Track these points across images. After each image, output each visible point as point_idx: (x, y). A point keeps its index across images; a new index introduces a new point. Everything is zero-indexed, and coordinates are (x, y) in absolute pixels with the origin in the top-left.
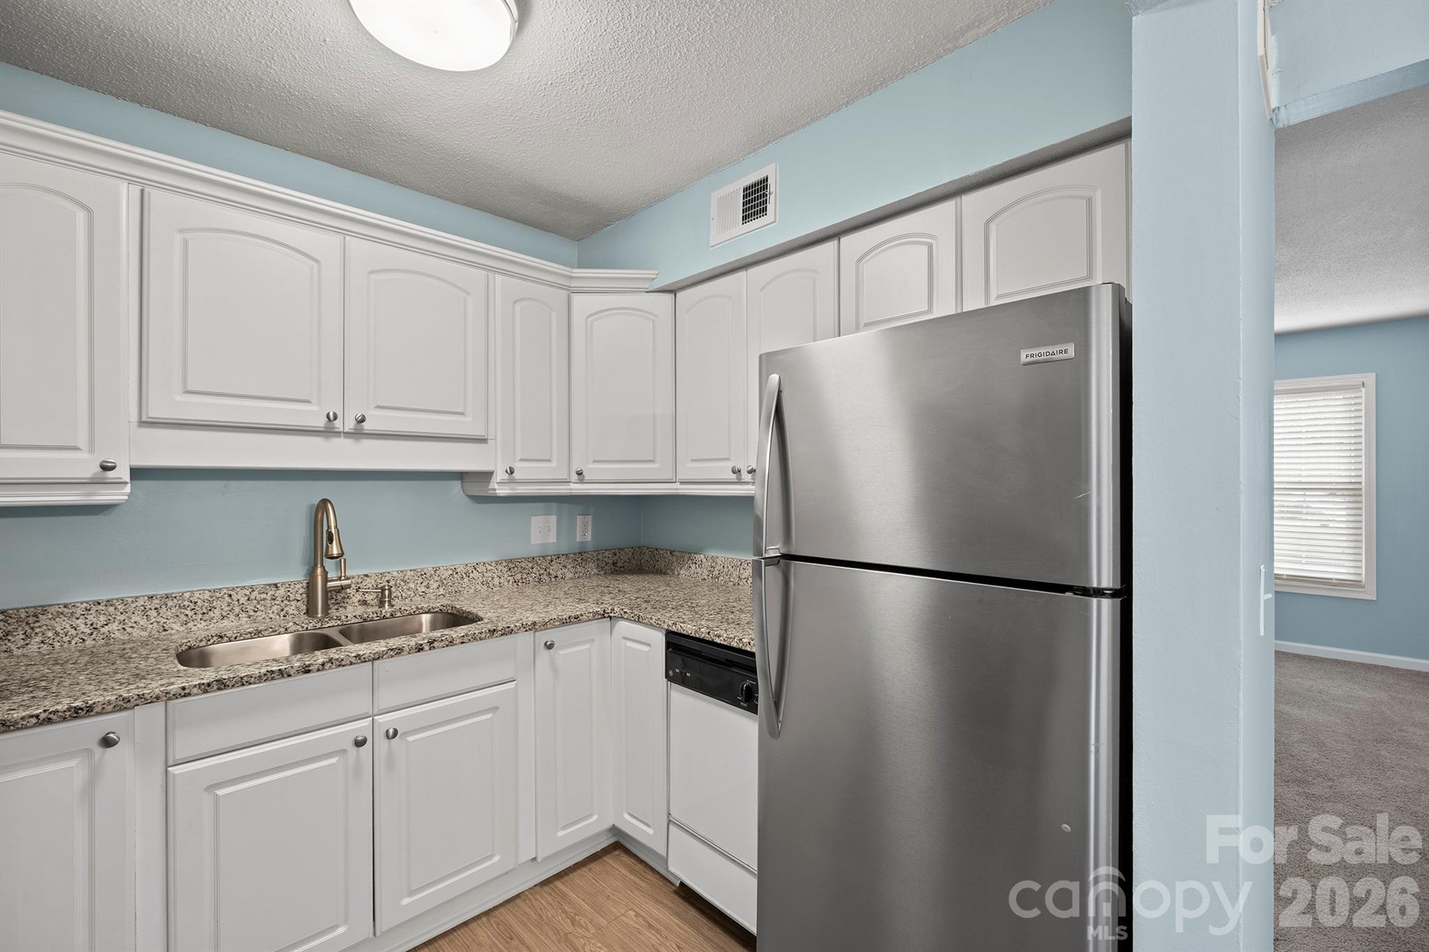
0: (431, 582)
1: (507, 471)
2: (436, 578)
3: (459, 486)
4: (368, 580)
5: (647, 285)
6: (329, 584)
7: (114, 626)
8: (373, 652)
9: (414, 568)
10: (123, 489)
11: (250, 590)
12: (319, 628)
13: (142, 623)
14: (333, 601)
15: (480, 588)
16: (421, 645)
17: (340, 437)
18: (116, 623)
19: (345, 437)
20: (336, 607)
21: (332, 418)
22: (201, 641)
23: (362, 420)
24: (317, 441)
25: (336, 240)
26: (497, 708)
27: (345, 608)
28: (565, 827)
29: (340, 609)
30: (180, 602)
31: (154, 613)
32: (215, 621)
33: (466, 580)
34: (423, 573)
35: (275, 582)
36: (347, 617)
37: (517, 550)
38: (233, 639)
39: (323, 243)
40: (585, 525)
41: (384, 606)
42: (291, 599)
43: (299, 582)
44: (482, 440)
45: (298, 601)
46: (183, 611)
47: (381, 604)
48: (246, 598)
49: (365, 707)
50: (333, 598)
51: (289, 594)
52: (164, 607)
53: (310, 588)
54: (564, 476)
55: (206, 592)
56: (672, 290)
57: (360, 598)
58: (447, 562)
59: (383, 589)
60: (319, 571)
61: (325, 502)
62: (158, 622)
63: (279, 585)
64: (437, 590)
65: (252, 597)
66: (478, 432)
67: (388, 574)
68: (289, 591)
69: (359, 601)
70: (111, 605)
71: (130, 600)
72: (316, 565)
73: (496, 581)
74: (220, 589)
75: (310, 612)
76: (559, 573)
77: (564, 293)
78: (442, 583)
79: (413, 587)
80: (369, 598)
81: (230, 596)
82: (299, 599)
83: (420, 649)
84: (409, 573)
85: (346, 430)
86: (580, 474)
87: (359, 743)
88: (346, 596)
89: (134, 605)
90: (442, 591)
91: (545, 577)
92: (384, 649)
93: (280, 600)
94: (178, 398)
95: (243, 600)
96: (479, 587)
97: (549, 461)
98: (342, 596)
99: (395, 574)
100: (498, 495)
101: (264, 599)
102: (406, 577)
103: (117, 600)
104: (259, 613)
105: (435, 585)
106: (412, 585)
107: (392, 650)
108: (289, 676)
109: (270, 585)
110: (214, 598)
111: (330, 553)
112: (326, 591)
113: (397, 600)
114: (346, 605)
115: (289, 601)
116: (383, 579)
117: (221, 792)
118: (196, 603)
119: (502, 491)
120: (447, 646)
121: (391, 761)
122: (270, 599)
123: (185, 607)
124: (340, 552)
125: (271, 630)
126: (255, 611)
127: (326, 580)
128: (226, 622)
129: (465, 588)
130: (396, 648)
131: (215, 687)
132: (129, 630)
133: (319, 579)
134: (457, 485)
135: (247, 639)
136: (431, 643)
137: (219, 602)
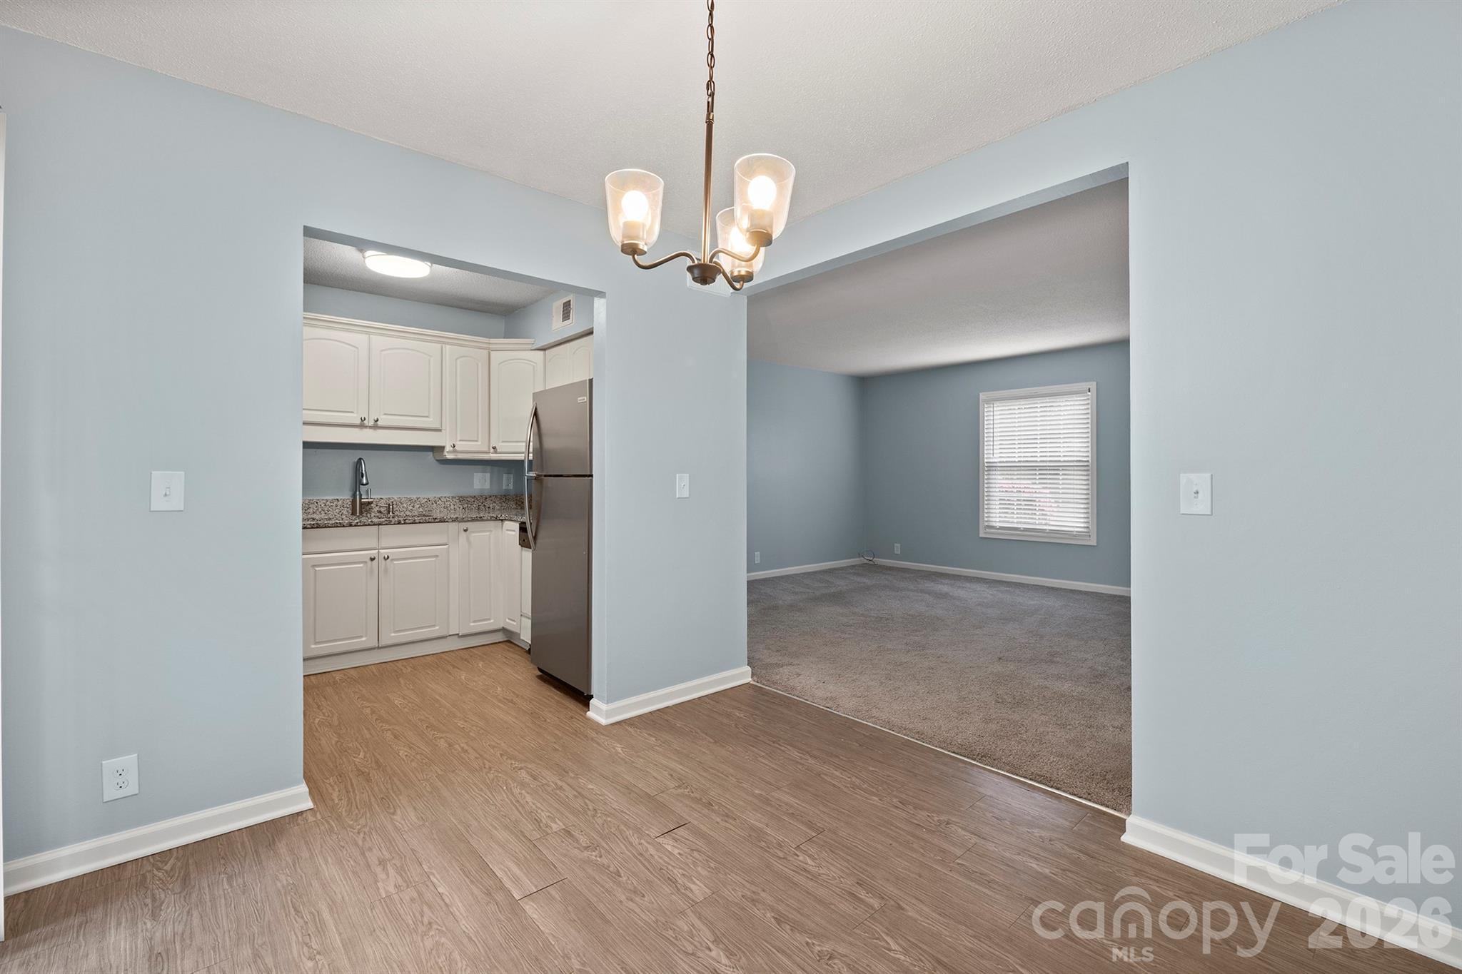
0: (415, 505)
1: (452, 446)
2: (418, 503)
3: (432, 455)
4: (382, 501)
5: (530, 347)
6: (362, 500)
8: (379, 521)
9: (406, 497)
11: (326, 501)
14: (365, 510)
16: (400, 521)
17: (367, 428)
19: (370, 428)
20: (366, 513)
21: (363, 420)
23: (377, 421)
24: (357, 430)
25: (365, 337)
26: (437, 556)
28: (474, 622)
29: (368, 514)
32: (310, 514)
33: (435, 505)
34: (411, 499)
35: (339, 498)
37: (465, 491)
39: (359, 339)
40: (508, 479)
43: (348, 499)
44: (439, 430)
45: (348, 508)
47: (389, 513)
49: (375, 545)
50: (365, 508)
53: (354, 502)
54: (486, 449)
56: (543, 349)
57: (378, 509)
58: (424, 496)
59: (389, 505)
60: (358, 493)
61: (360, 459)
64: (418, 509)
65: (327, 504)
66: (437, 426)
67: (392, 500)
68: (345, 503)
69: (378, 511)
72: (356, 491)
73: (452, 507)
75: (354, 513)
76: (491, 506)
77: (486, 352)
78: (421, 505)
80: (382, 510)
81: (317, 503)
83: (400, 523)
84: (403, 499)
85: (370, 425)
86: (494, 448)
87: (372, 559)
88: (371, 508)
90: (421, 509)
91: (482, 507)
93: (340, 507)
95: (323, 505)
96: (442, 509)
97: (477, 441)
98: (369, 507)
99: (396, 500)
100: (448, 458)
101: (332, 506)
102: (402, 501)
104: (330, 512)
105: (418, 506)
106: (405, 505)
109: (335, 499)
110: (310, 503)
111: (362, 484)
112: (361, 504)
113: (397, 512)
114: (371, 512)
115: (344, 507)
116: (389, 501)
117: (317, 569)
119: (450, 456)
120: (413, 523)
121: (386, 571)
122: (335, 506)
124: (367, 483)
126: (328, 511)
127: (361, 498)
128: (315, 515)
129: (434, 509)
133: (358, 497)
134: (431, 454)
136: (405, 521)
137: (312, 506)
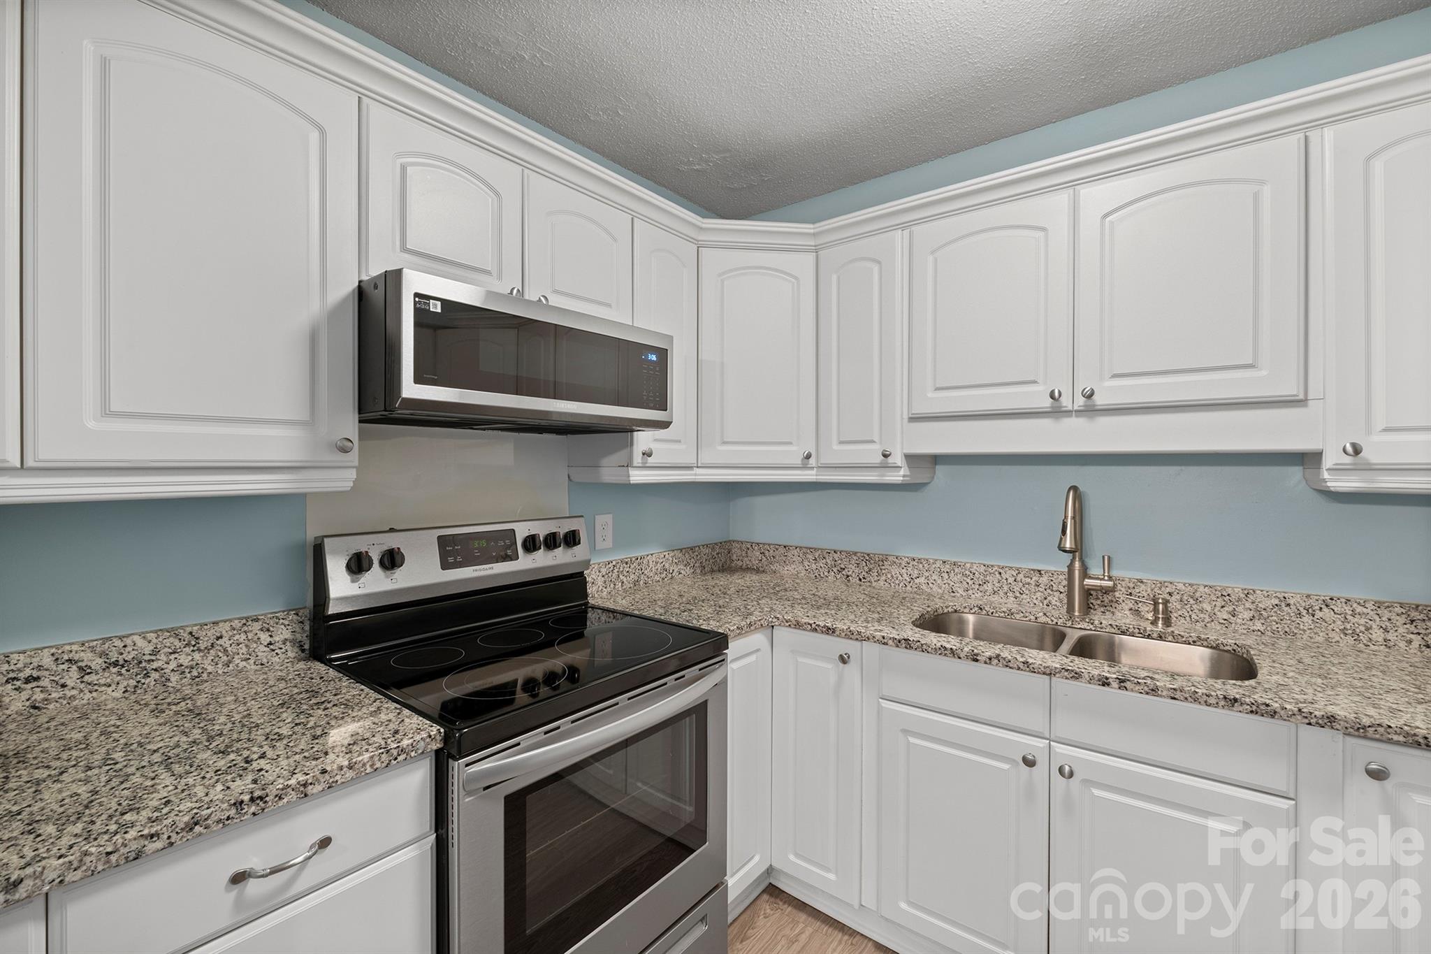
0: (1240, 609)
1: (1345, 451)
2: (1248, 605)
3: (1299, 475)
4: (1143, 586)
6: (1086, 580)
7: (922, 580)
8: (1044, 664)
9: (1211, 584)
10: (899, 472)
11: (1017, 572)
12: (1069, 627)
13: (939, 582)
14: (1099, 602)
15: (1338, 639)
16: (1107, 678)
17: (1071, 416)
18: (923, 578)
19: (1076, 416)
20: (1102, 609)
21: (1057, 397)
22: (965, 607)
23: (1090, 396)
27: (1113, 613)
29: (1107, 613)
30: (963, 570)
31: (946, 576)
32: (988, 594)
34: (1225, 593)
35: (1039, 569)
36: (1101, 623)
38: (990, 613)
41: (1157, 623)
42: (1054, 589)
43: (1062, 573)
45: (1061, 593)
46: (965, 578)
48: (1013, 579)
50: (1099, 599)
51: (1052, 583)
52: (952, 572)
53: (1069, 582)
55: (982, 566)
57: (1131, 605)
58: (1272, 586)
59: (1156, 602)
62: (949, 584)
63: (1042, 572)
64: (1251, 623)
65: (1018, 579)
66: (1290, 388)
67: (1169, 585)
68: (1052, 580)
69: (1131, 609)
70: (921, 563)
71: (932, 561)
74: (992, 566)
78: (1258, 614)
79: (1209, 609)
81: (1000, 573)
82: (1061, 591)
83: (1105, 683)
84: (1201, 589)
85: (1076, 408)
87: (1030, 762)
88: (1115, 600)
89: (934, 566)
90: (1258, 625)
92: (1058, 666)
93: (1044, 587)
94: (930, 395)
95: (1011, 580)
98: (1110, 598)
99: (1180, 586)
100: (1332, 489)
101: (1029, 584)
102: (1198, 595)
103: (924, 559)
104: (1024, 596)
105: (1247, 615)
106: (1207, 606)
107: (1067, 670)
108: (960, 658)
109: (1034, 570)
110: (987, 573)
111: (1062, 546)
112: (1085, 588)
113: (1183, 620)
114: (1114, 610)
115: (1052, 590)
116: (1163, 589)
118: (974, 574)
119: (1344, 484)
120: (1147, 693)
122: (1034, 584)
123: (967, 576)
124: (1074, 547)
125: (1022, 615)
126: (1020, 593)
127: (1084, 576)
128: (996, 598)
129: (1304, 631)
130: (1072, 671)
131: (904, 645)
132: (931, 585)
134: (1295, 472)
135: (1002, 617)
136: (1122, 681)
137: (991, 577)
